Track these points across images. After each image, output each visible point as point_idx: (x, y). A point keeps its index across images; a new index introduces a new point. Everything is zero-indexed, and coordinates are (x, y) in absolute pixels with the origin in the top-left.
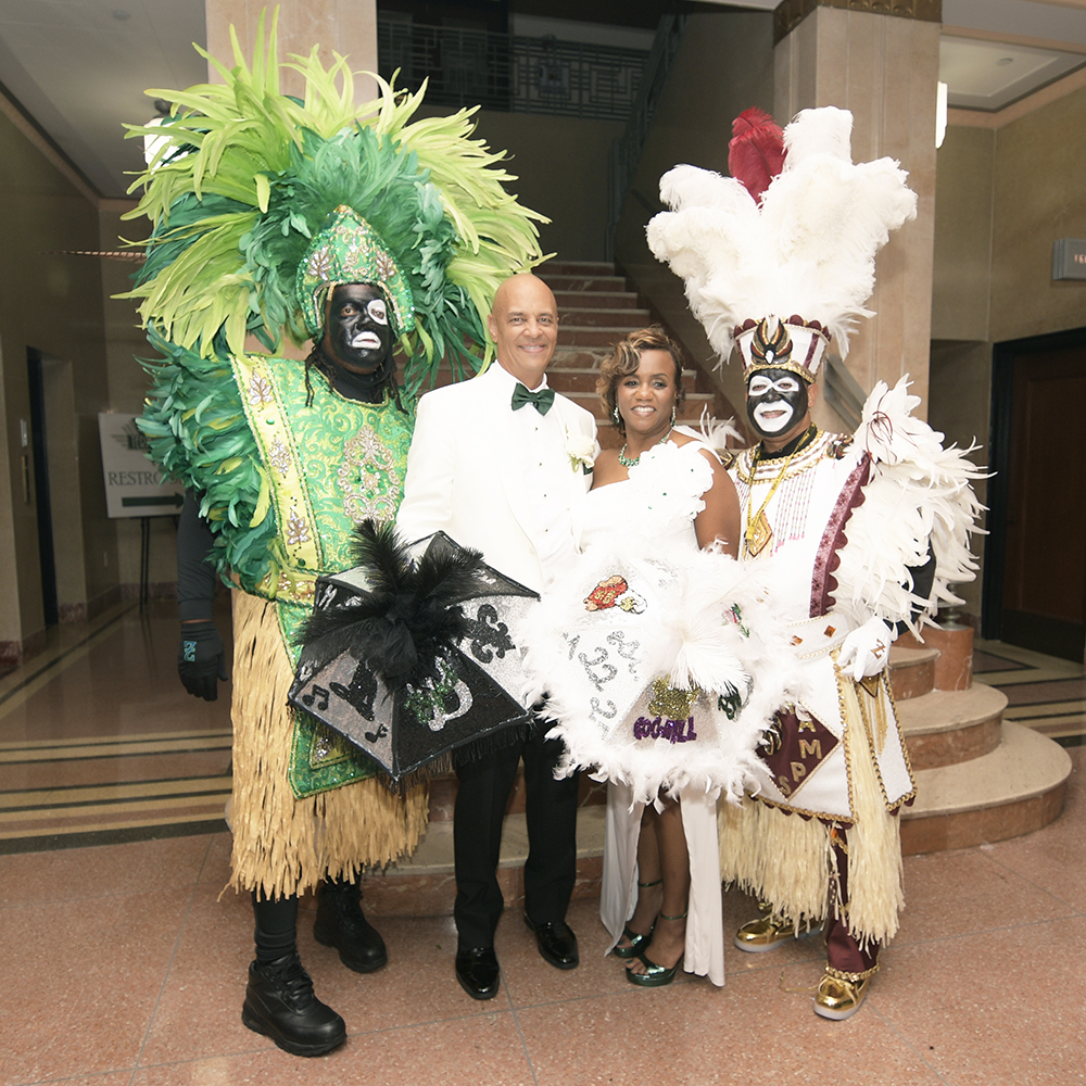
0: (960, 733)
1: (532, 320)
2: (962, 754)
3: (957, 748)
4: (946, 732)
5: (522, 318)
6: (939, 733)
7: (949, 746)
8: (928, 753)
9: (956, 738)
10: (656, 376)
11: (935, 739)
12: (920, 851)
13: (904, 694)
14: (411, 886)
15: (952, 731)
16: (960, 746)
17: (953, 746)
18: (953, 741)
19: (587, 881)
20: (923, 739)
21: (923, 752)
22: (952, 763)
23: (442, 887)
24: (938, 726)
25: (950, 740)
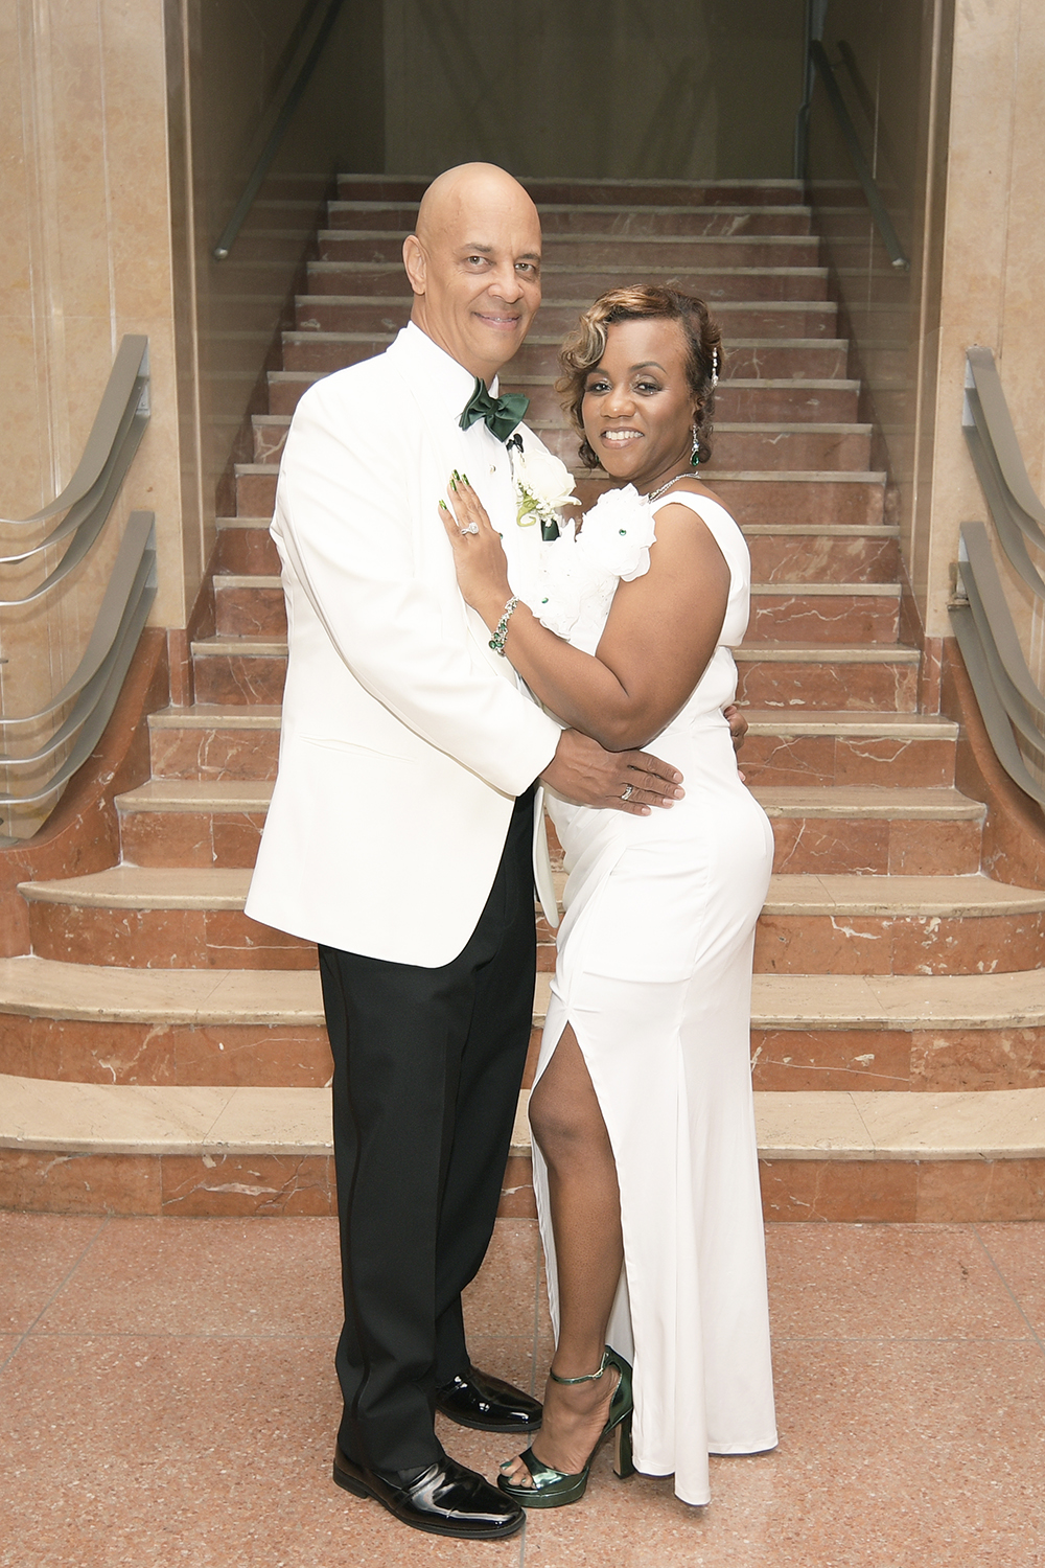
0: (1029, 1036)
1: (507, 266)
2: (1034, 1073)
3: (1021, 1061)
4: (998, 1031)
5: (485, 258)
6: (980, 1031)
7: (1003, 1055)
8: (958, 1062)
9: (1019, 1042)
10: (639, 368)
11: (974, 1039)
12: (864, 1218)
13: (981, 965)
14: (7, 1164)
15: (1014, 1031)
16: (1029, 1057)
17: (1012, 1055)
18: (1014, 1046)
19: (270, 1190)
20: (947, 1038)
21: (946, 1060)
22: (1011, 1085)
23: (50, 1172)
24: (977, 1018)
25: (1007, 1046)
